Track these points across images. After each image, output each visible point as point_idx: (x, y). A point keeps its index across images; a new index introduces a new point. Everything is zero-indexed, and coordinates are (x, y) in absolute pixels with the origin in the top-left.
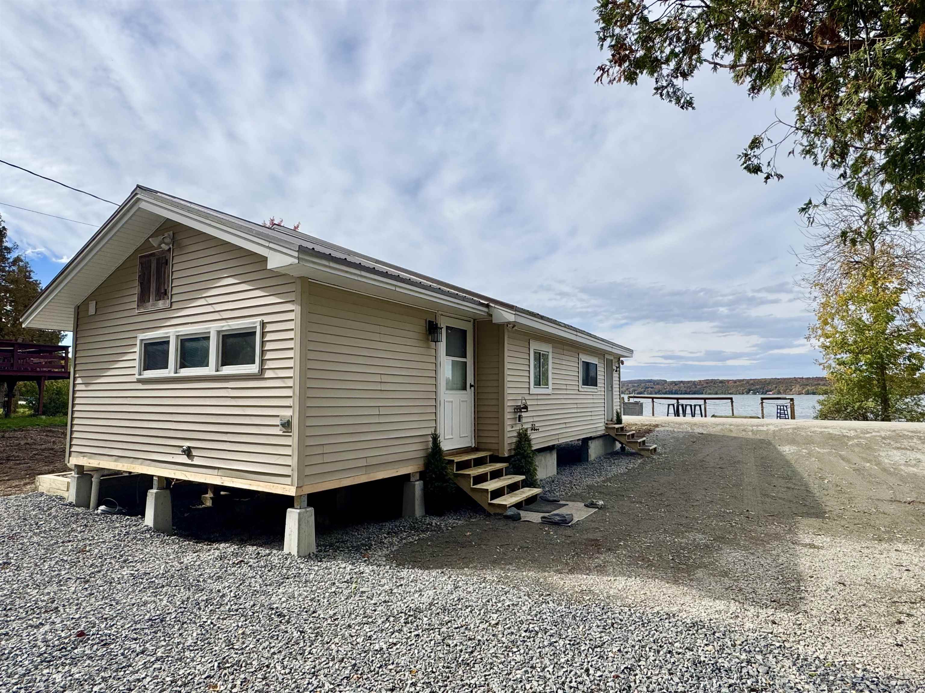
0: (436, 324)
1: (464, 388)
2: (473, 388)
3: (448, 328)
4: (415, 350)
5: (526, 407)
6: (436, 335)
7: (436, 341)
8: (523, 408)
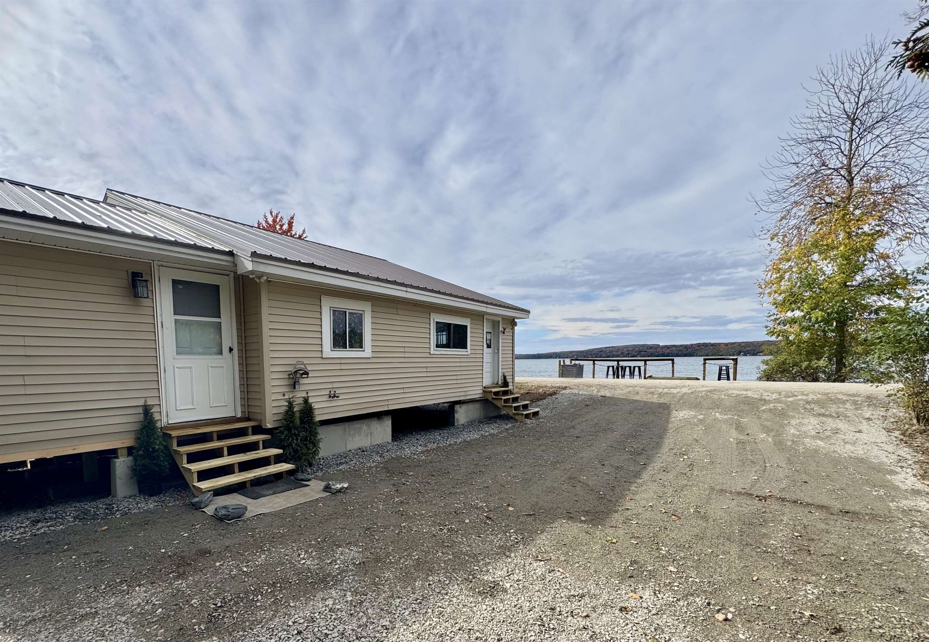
1: (220, 352)
2: (234, 352)
3: (176, 282)
5: (307, 373)
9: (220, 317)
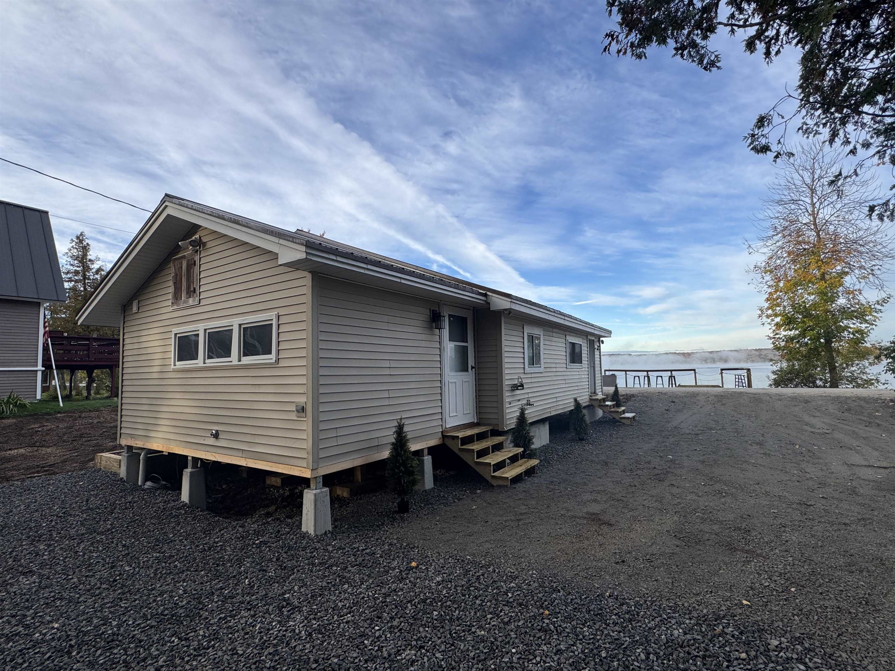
0: (439, 313)
1: (467, 370)
2: (474, 369)
3: (450, 316)
4: (420, 337)
5: (522, 385)
6: (439, 322)
7: (440, 328)
8: (519, 386)
9: (467, 342)
